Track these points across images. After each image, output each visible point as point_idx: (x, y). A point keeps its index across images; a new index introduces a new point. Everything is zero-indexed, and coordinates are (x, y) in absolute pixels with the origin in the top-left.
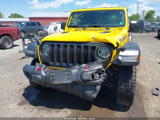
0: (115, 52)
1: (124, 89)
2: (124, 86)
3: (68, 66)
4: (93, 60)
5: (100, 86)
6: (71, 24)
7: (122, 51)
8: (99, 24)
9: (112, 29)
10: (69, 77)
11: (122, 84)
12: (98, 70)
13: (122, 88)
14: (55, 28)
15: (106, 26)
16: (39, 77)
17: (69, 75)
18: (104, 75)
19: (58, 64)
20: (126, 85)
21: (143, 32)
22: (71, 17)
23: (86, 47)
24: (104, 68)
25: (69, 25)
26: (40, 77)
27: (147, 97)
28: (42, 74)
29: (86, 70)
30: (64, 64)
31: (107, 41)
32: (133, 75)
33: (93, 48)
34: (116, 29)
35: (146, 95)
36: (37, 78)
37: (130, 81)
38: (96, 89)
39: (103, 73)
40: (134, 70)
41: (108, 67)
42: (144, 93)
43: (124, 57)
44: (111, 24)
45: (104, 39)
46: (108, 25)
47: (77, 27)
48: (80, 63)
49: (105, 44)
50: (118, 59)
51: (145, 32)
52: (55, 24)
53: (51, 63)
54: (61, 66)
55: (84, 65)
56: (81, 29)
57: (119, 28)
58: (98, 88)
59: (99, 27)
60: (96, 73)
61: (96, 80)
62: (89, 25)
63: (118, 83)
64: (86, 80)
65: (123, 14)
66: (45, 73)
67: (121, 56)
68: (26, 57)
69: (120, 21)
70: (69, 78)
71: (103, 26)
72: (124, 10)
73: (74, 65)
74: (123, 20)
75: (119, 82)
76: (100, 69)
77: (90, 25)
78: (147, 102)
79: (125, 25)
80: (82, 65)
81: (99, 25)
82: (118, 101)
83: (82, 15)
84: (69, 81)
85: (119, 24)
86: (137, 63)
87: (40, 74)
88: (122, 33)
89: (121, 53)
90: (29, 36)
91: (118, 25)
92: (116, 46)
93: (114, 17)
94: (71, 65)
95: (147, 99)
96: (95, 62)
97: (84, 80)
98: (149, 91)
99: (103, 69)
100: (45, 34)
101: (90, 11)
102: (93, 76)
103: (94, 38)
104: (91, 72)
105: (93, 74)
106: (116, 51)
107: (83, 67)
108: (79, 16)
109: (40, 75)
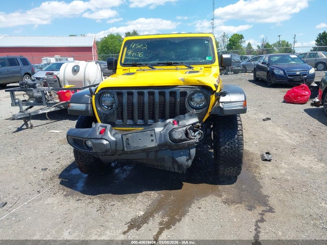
0: (213, 98)
1: (229, 149)
2: (228, 145)
3: (146, 125)
4: (183, 111)
5: (195, 149)
6: (126, 60)
7: (223, 96)
8: (175, 60)
9: (196, 68)
10: (152, 138)
11: (226, 143)
12: (192, 124)
13: (226, 148)
14: (75, 68)
15: (187, 63)
16: (105, 142)
17: (152, 135)
18: (199, 133)
19: (130, 122)
20: (232, 143)
21: (228, 73)
22: (126, 49)
23: (173, 94)
24: (199, 122)
25: (123, 62)
26: (107, 142)
27: (257, 164)
28: (109, 138)
29: (176, 126)
30: (140, 122)
31: (203, 83)
32: (238, 129)
33: (184, 94)
34: (202, 67)
35: (255, 162)
36: (103, 144)
37: (236, 136)
38: (190, 154)
39: (198, 129)
40: (239, 122)
41: (204, 120)
42: (252, 160)
43: (226, 104)
44: (193, 60)
45: (198, 81)
46: (189, 61)
47: (138, 65)
48: (164, 118)
49: (199, 88)
50: (220, 107)
51: (233, 73)
52: (72, 62)
53: (119, 121)
54: (135, 125)
55: (170, 120)
56: (147, 68)
57: (206, 66)
58: (193, 151)
59: (176, 64)
60: (190, 129)
61: (190, 139)
62: (158, 62)
63: (220, 142)
64: (178, 140)
65: (210, 43)
66: (114, 136)
67: (222, 102)
68: (25, 127)
69: (207, 55)
70: (152, 140)
71: (182, 64)
72: (211, 38)
73: (156, 121)
74: (211, 53)
75: (221, 140)
76: (195, 124)
77: (160, 62)
78: (257, 170)
79: (215, 61)
80: (168, 121)
81: (175, 62)
82: (221, 169)
83: (144, 46)
84: (153, 145)
85: (205, 59)
86: (244, 111)
87: (106, 138)
88: (212, 74)
89: (222, 99)
90: (24, 86)
91: (203, 61)
92: (214, 89)
93: (196, 49)
94: (150, 121)
95: (257, 167)
96: (186, 114)
97: (176, 140)
98: (257, 157)
99: (198, 124)
100: (55, 81)
101: (157, 38)
102: (187, 134)
103: (183, 80)
104: (184, 128)
105: (186, 131)
106: (215, 97)
107: (170, 123)
108: (139, 46)
109: (106, 140)
